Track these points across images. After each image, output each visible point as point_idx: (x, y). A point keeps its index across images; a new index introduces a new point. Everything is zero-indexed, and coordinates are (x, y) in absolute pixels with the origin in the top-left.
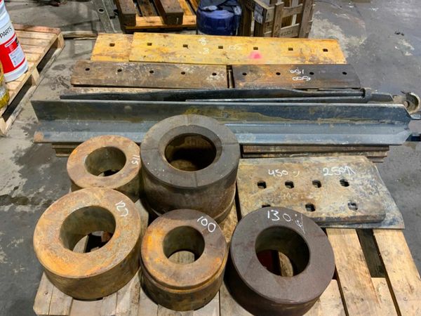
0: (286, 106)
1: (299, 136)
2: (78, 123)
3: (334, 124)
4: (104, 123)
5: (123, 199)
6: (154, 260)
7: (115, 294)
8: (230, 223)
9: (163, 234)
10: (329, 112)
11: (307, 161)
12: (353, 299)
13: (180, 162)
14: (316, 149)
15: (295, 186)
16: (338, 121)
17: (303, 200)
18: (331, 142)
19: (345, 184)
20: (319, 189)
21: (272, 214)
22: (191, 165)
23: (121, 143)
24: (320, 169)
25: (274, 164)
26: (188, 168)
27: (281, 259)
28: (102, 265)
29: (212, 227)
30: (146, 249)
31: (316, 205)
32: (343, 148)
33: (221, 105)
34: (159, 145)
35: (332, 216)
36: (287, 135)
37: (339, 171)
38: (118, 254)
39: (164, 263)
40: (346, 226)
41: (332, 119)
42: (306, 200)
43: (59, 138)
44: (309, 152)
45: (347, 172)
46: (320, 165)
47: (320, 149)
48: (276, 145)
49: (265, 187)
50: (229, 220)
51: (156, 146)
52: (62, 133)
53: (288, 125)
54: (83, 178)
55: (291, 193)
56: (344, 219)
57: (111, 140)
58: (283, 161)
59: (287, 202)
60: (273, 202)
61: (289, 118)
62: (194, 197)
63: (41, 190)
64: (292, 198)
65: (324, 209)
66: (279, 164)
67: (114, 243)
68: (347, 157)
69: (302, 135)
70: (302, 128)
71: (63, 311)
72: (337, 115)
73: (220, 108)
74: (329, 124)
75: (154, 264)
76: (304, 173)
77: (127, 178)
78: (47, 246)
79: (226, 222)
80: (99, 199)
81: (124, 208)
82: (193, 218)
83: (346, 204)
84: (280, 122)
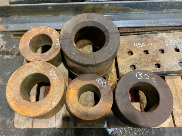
0: (146, 3)
1: (152, 21)
2: (23, 18)
3: (173, 13)
4: (38, 17)
5: (53, 68)
6: (74, 105)
7: (55, 116)
8: (112, 74)
9: (77, 90)
10: (172, 6)
11: (156, 37)
12: (178, 115)
13: (83, 40)
14: (161, 29)
15: (149, 53)
16: (176, 10)
17: (154, 61)
18: (171, 24)
19: (177, 50)
20: (163, 54)
21: (138, 74)
22: (90, 42)
23: (48, 31)
24: (163, 42)
25: (137, 39)
26: (88, 43)
27: (140, 94)
28: (45, 109)
29: (104, 84)
30: (69, 98)
31: (161, 64)
32: (177, 28)
33: (107, 4)
34: (71, 36)
35: (169, 70)
36: (145, 21)
37: (175, 43)
38: (53, 102)
39: (79, 107)
40: (176, 75)
41: (172, 10)
42: (156, 61)
43: (13, 28)
44: (157, 31)
45: (179, 43)
46: (163, 39)
47: (164, 28)
48: (138, 27)
49: (132, 54)
50: (112, 73)
51: (69, 37)
52: (15, 25)
53: (146, 13)
54: (29, 55)
55: (147, 58)
56: (176, 71)
57: (43, 29)
58: (142, 37)
59: (144, 63)
60: (137, 63)
61: (147, 10)
62: (94, 68)
63: (14, 47)
64: (147, 61)
65: (165, 66)
66: (140, 39)
67: (50, 96)
68: (179, 33)
69: (154, 20)
70: (154, 16)
71: (29, 126)
72: (176, 7)
73: (106, 5)
74: (170, 13)
75: (73, 108)
76: (155, 44)
77: (54, 54)
78: (14, 99)
79: (110, 74)
80: (39, 69)
81: (54, 74)
82: (93, 80)
83: (177, 63)
84: (141, 12)
